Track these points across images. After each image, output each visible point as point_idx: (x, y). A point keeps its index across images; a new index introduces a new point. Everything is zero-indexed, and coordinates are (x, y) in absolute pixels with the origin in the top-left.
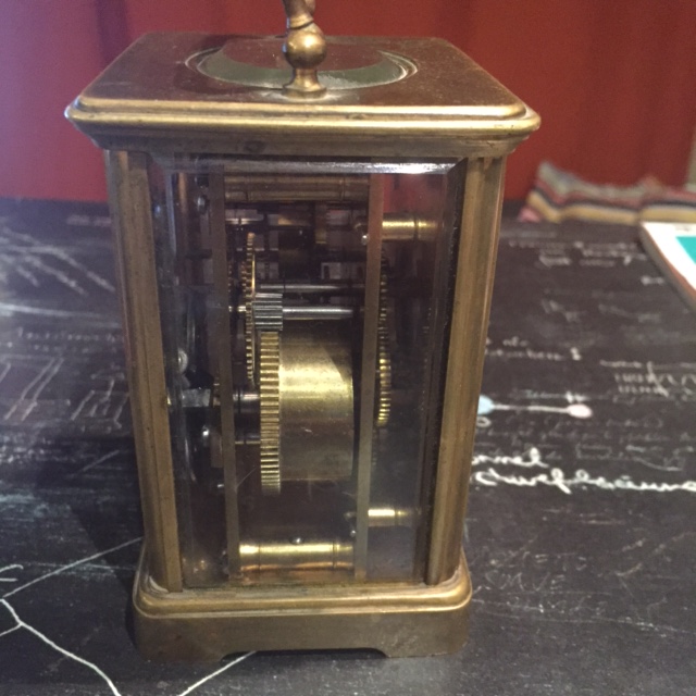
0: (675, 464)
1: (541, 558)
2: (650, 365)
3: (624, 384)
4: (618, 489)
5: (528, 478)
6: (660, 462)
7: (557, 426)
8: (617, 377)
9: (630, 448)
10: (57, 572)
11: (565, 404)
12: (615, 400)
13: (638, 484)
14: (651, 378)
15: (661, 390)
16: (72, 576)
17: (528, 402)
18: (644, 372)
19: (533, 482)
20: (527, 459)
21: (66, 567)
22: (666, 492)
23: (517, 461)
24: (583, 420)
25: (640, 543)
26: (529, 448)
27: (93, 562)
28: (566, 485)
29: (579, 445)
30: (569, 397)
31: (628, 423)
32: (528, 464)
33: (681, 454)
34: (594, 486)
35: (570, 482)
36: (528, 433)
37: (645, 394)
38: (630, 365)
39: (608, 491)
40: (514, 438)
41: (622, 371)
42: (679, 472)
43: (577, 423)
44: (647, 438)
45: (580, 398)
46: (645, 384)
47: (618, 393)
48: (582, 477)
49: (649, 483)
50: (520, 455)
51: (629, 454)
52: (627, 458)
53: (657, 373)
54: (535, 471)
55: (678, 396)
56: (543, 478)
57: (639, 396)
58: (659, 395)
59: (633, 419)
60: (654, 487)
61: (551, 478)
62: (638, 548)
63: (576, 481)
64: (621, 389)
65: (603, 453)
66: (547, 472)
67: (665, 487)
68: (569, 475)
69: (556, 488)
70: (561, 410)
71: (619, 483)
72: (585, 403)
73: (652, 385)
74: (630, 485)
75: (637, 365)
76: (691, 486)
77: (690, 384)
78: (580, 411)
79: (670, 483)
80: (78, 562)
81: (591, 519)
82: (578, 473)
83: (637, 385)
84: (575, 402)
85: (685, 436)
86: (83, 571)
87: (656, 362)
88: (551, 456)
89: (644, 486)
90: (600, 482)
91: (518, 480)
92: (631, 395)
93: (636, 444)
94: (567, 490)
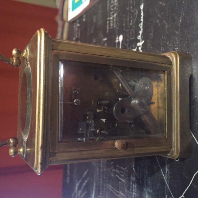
0: (135, 12)
1: (162, 49)
2: (108, 19)
3: (113, 26)
4: (143, 27)
6: (135, 15)
7: (125, 44)
8: (111, 28)
9: (131, 24)
10: (168, 186)
11: (119, 42)
12: (118, 28)
15: (115, 16)
16: (169, 181)
18: (110, 20)
19: (141, 51)
21: (166, 183)
22: (144, 14)
24: (124, 37)
27: (165, 176)
28: (142, 42)
29: (131, 38)
30: (117, 41)
31: (124, 25)
33: (133, 10)
34: (142, 34)
35: (141, 41)
37: (116, 20)
38: (108, 24)
39: (143, 30)
41: (109, 26)
42: (138, 10)
43: (124, 39)
44: (128, 19)
45: (117, 38)
46: (113, 20)
47: (116, 28)
48: (139, 37)
49: (141, 19)
51: (133, 25)
53: (110, 17)
54: (138, 50)
55: (117, 11)
56: (140, 48)
57: (116, 22)
58: (116, 16)
59: (123, 23)
60: (142, 17)
61: (140, 46)
62: (159, 22)
63: (141, 39)
64: (115, 27)
65: (133, 31)
66: (138, 47)
67: (142, 14)
68: (139, 41)
69: (143, 45)
70: (121, 43)
71: (141, 27)
72: (119, 36)
73: (114, 18)
74: (142, 24)
75: (108, 22)
76: (142, 7)
77: (113, 7)
78: (121, 38)
79: (141, 13)
80: (165, 180)
81: (151, 35)
82: (138, 38)
83: (113, 22)
84: (118, 39)
85: (128, 9)
86: (168, 178)
87: (107, 17)
88: (134, 46)
89: (142, 20)
90: (141, 32)
92: (116, 24)
93: (130, 22)
94: (143, 42)
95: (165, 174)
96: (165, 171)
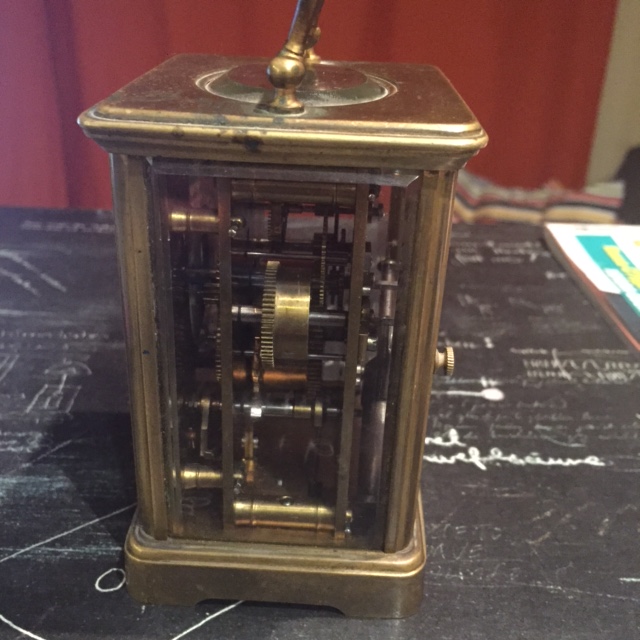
0: (577, 441)
1: (460, 530)
2: (554, 352)
3: (532, 369)
4: (528, 465)
5: (448, 457)
6: (566, 440)
7: (474, 408)
8: (526, 363)
9: (538, 427)
10: (13, 556)
11: (480, 388)
12: (525, 383)
13: (546, 459)
14: (556, 363)
15: (564, 374)
16: (29, 559)
17: (447, 387)
18: (550, 358)
19: (452, 460)
20: (447, 439)
21: (22, 551)
22: (571, 467)
23: (438, 441)
24: (496, 403)
25: (548, 514)
26: (449, 429)
27: (47, 545)
28: (482, 462)
29: (492, 425)
30: (484, 382)
31: (536, 404)
32: (448, 444)
33: (583, 432)
34: (507, 462)
35: (485, 459)
36: (448, 416)
37: (551, 378)
38: (537, 352)
39: (519, 467)
40: (435, 420)
41: (529, 357)
42: (582, 448)
43: (492, 405)
44: (553, 418)
45: (493, 383)
46: (551, 368)
47: (527, 377)
48: (496, 454)
49: (556, 458)
50: (440, 436)
51: (536, 432)
52: (535, 437)
53: (561, 359)
54: (454, 450)
55: (580, 379)
56: (461, 456)
57: (545, 379)
58: (563, 379)
59: (541, 401)
60: (560, 462)
61: (468, 456)
62: (547, 518)
63: (491, 458)
64: (529, 374)
65: (515, 432)
66: (465, 451)
67: (570, 462)
68: (484, 453)
69: (472, 465)
70: (476, 394)
71: (529, 460)
72: (498, 387)
73: (557, 370)
74: (539, 461)
75: (543, 352)
76: (593, 460)
77: (591, 369)
78: (494, 394)
79: (574, 458)
80: (33, 546)
81: (505, 492)
82: (493, 451)
83: (544, 370)
84: (489, 387)
85: (586, 415)
86: (39, 554)
87: (560, 349)
88: (468, 436)
89: (551, 462)
90: (512, 458)
91: (439, 458)
92: (539, 379)
93: (543, 423)
94: (483, 467)
95: (52, 544)
96: (63, 546)
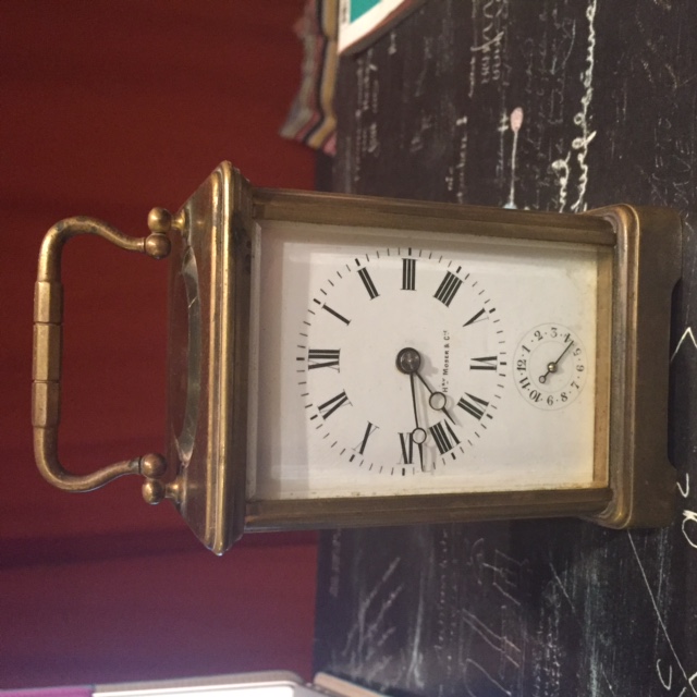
0: (569, 28)
1: (659, 163)
2: (473, 49)
3: (491, 74)
4: (593, 85)
5: (582, 172)
6: (569, 40)
7: (530, 140)
8: (485, 81)
9: (553, 71)
10: (664, 628)
11: (510, 132)
12: (506, 84)
13: (588, 64)
14: (486, 48)
15: (497, 39)
16: (668, 613)
17: (508, 168)
18: (480, 54)
19: (585, 167)
20: (562, 172)
21: (660, 619)
22: (596, 37)
23: (564, 181)
24: (525, 116)
25: (646, 65)
26: (552, 169)
27: (655, 594)
28: (588, 135)
29: (549, 121)
30: (504, 128)
31: (529, 72)
32: (567, 172)
33: (560, 21)
34: (589, 108)
35: (585, 131)
36: (538, 170)
37: (500, 54)
38: (473, 68)
39: (594, 93)
40: (541, 183)
41: (478, 77)
42: (577, 25)
43: (528, 121)
44: (544, 54)
45: (505, 119)
46: (491, 54)
47: (500, 81)
48: (581, 119)
49: (588, 54)
50: (559, 180)
51: (558, 74)
52: (563, 75)
53: (481, 43)
54: (574, 164)
55: (504, 22)
56: (581, 158)
57: (503, 60)
58: (502, 41)
59: (526, 67)
60: (591, 49)
61: (581, 150)
62: (650, 67)
63: (584, 125)
64: (496, 78)
65: (557, 97)
66: (576, 153)
67: (591, 38)
68: (579, 133)
69: (591, 145)
70: (516, 137)
71: (587, 84)
72: (509, 115)
73: (493, 47)
74: (589, 72)
75: (473, 61)
76: (590, 12)
77: (492, 10)
78: (517, 119)
79: (588, 33)
80: (656, 608)
81: (621, 111)
82: (577, 123)
83: (492, 62)
84: (508, 123)
85: (542, 17)
86: (664, 603)
87: (471, 43)
88: (560, 150)
89: (590, 59)
90: (585, 101)
91: (582, 182)
92: (501, 68)
93: (550, 66)
94: (594, 134)
95: (655, 589)
96: (657, 579)
